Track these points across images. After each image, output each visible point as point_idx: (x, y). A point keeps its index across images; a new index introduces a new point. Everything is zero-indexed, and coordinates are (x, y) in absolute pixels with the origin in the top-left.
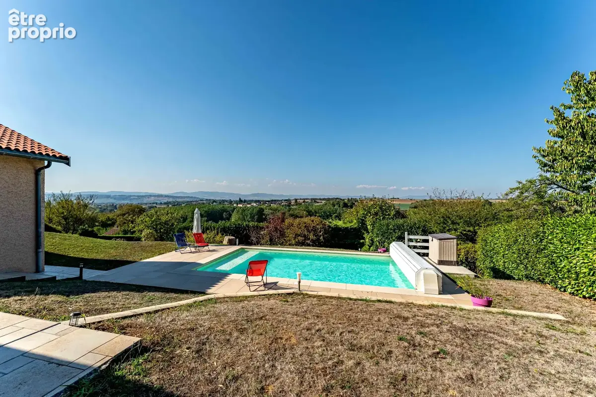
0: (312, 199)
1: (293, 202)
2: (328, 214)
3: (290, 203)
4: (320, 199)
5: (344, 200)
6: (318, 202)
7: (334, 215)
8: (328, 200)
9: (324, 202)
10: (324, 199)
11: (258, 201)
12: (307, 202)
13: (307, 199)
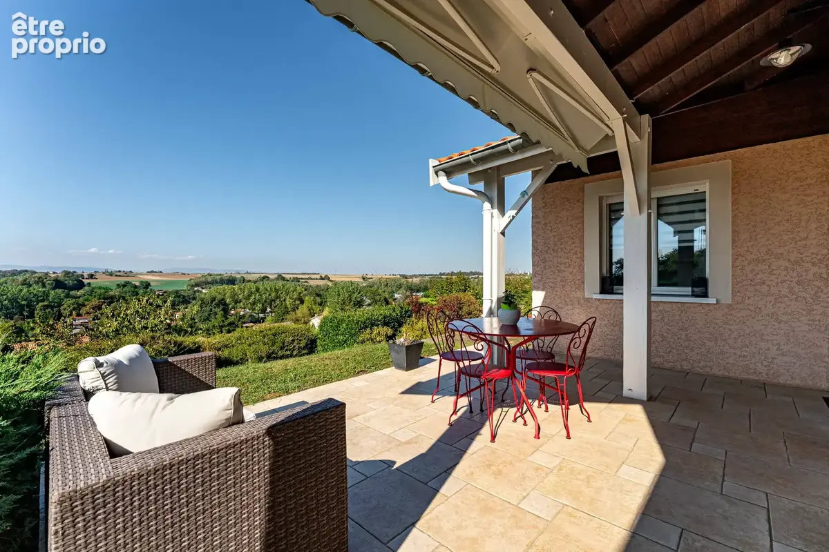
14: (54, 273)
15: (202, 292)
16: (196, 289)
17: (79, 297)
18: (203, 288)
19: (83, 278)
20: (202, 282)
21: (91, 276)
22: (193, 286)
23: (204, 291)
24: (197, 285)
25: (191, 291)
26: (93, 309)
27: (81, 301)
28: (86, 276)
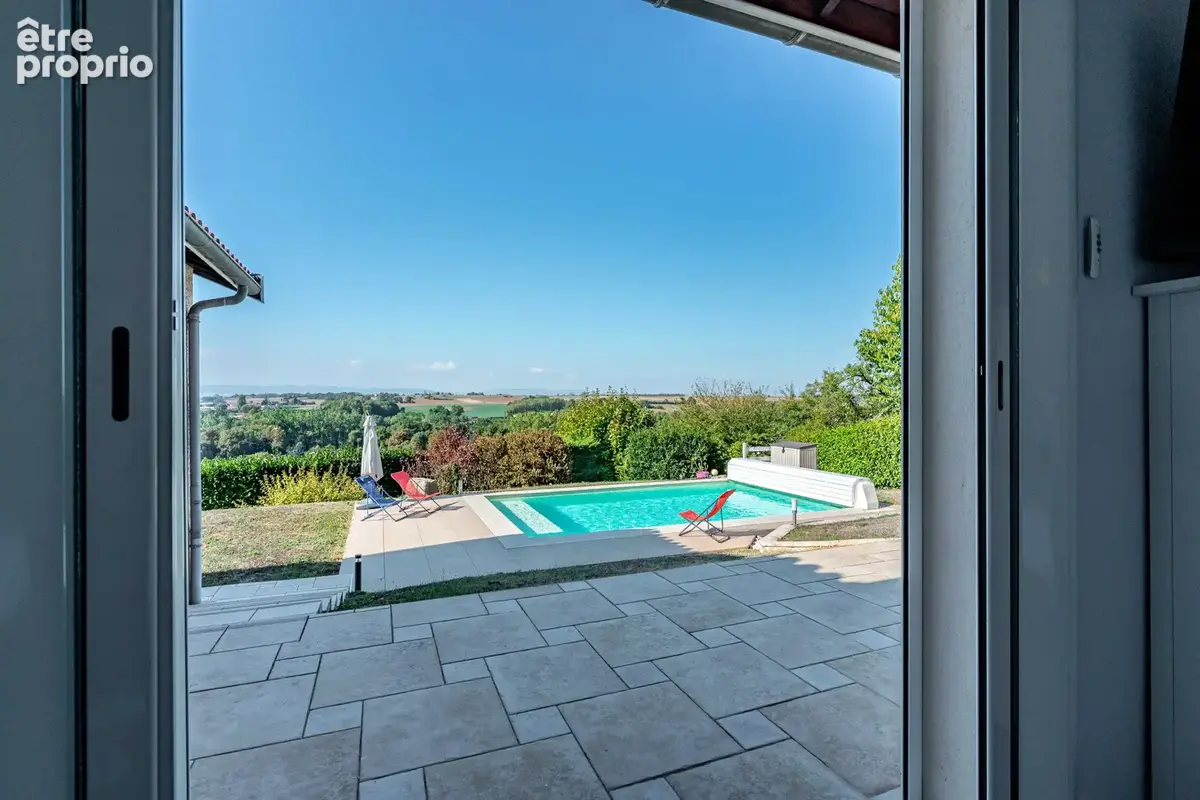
0: (286, 397)
1: (233, 405)
2: (338, 429)
3: (225, 407)
4: (309, 396)
5: (369, 398)
6: (303, 404)
7: (353, 432)
8: (331, 397)
9: (319, 402)
10: (317, 396)
12: (274, 404)
13: (274, 396)
19: (401, 402)
20: (523, 407)
22: (511, 413)
24: (516, 411)
28: (404, 399)
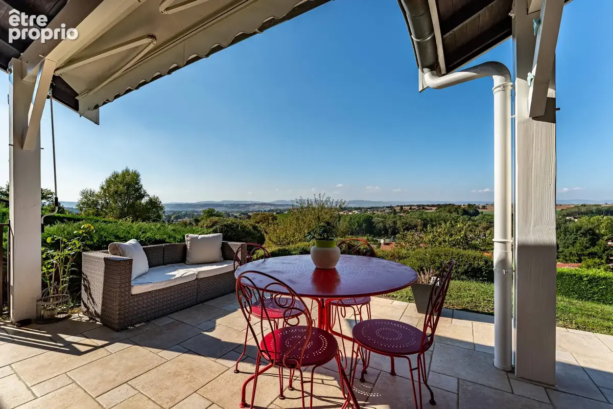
0: (418, 206)
1: (398, 210)
3: (395, 211)
4: (429, 206)
8: (439, 206)
10: (433, 206)
11: (360, 208)
12: (414, 209)
13: (413, 206)
14: (464, 205)
15: (574, 221)
16: (567, 218)
17: (475, 221)
18: (575, 218)
19: (479, 209)
20: (575, 212)
21: (484, 207)
22: (564, 216)
23: (576, 220)
24: (568, 215)
25: (562, 220)
26: (483, 229)
27: (476, 223)
28: (480, 207)
